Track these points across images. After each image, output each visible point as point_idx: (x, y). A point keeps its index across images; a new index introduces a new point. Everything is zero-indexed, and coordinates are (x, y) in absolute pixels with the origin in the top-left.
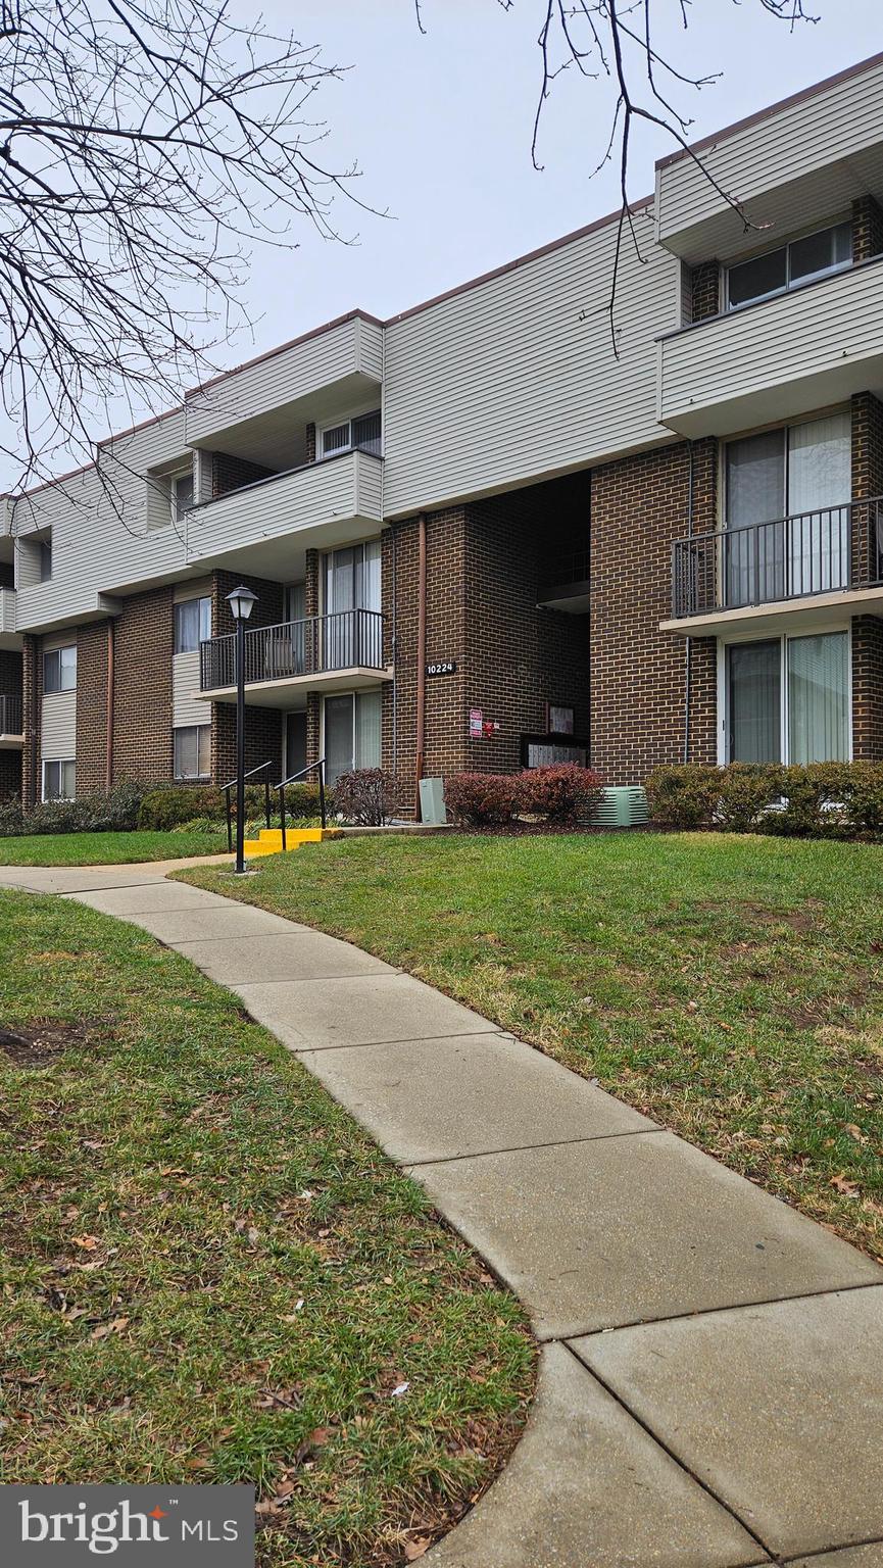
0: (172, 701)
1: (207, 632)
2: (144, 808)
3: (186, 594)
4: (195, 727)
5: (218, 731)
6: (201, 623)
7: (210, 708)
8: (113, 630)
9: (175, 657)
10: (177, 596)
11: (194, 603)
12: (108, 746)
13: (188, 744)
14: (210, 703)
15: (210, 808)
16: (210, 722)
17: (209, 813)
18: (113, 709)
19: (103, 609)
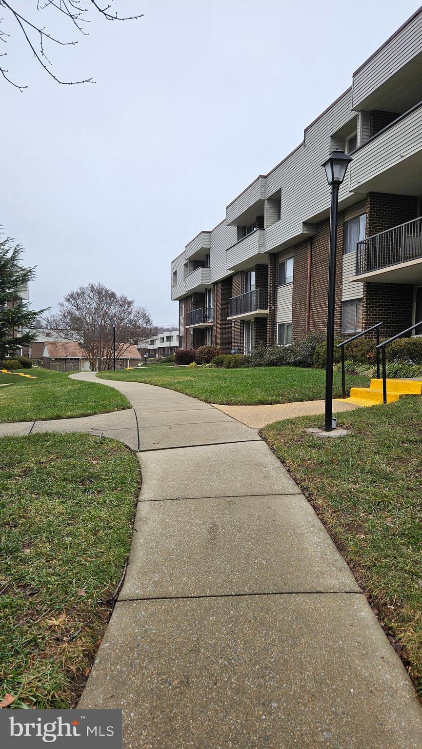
0: (342, 284)
1: (362, 237)
2: (317, 353)
3: (353, 214)
4: (354, 300)
5: (367, 301)
6: (360, 231)
7: (362, 287)
8: (312, 245)
9: (344, 256)
10: (346, 217)
11: (356, 219)
12: (307, 314)
13: (350, 311)
14: (362, 284)
15: (355, 354)
16: (362, 296)
17: (354, 357)
18: (310, 292)
19: (305, 232)
